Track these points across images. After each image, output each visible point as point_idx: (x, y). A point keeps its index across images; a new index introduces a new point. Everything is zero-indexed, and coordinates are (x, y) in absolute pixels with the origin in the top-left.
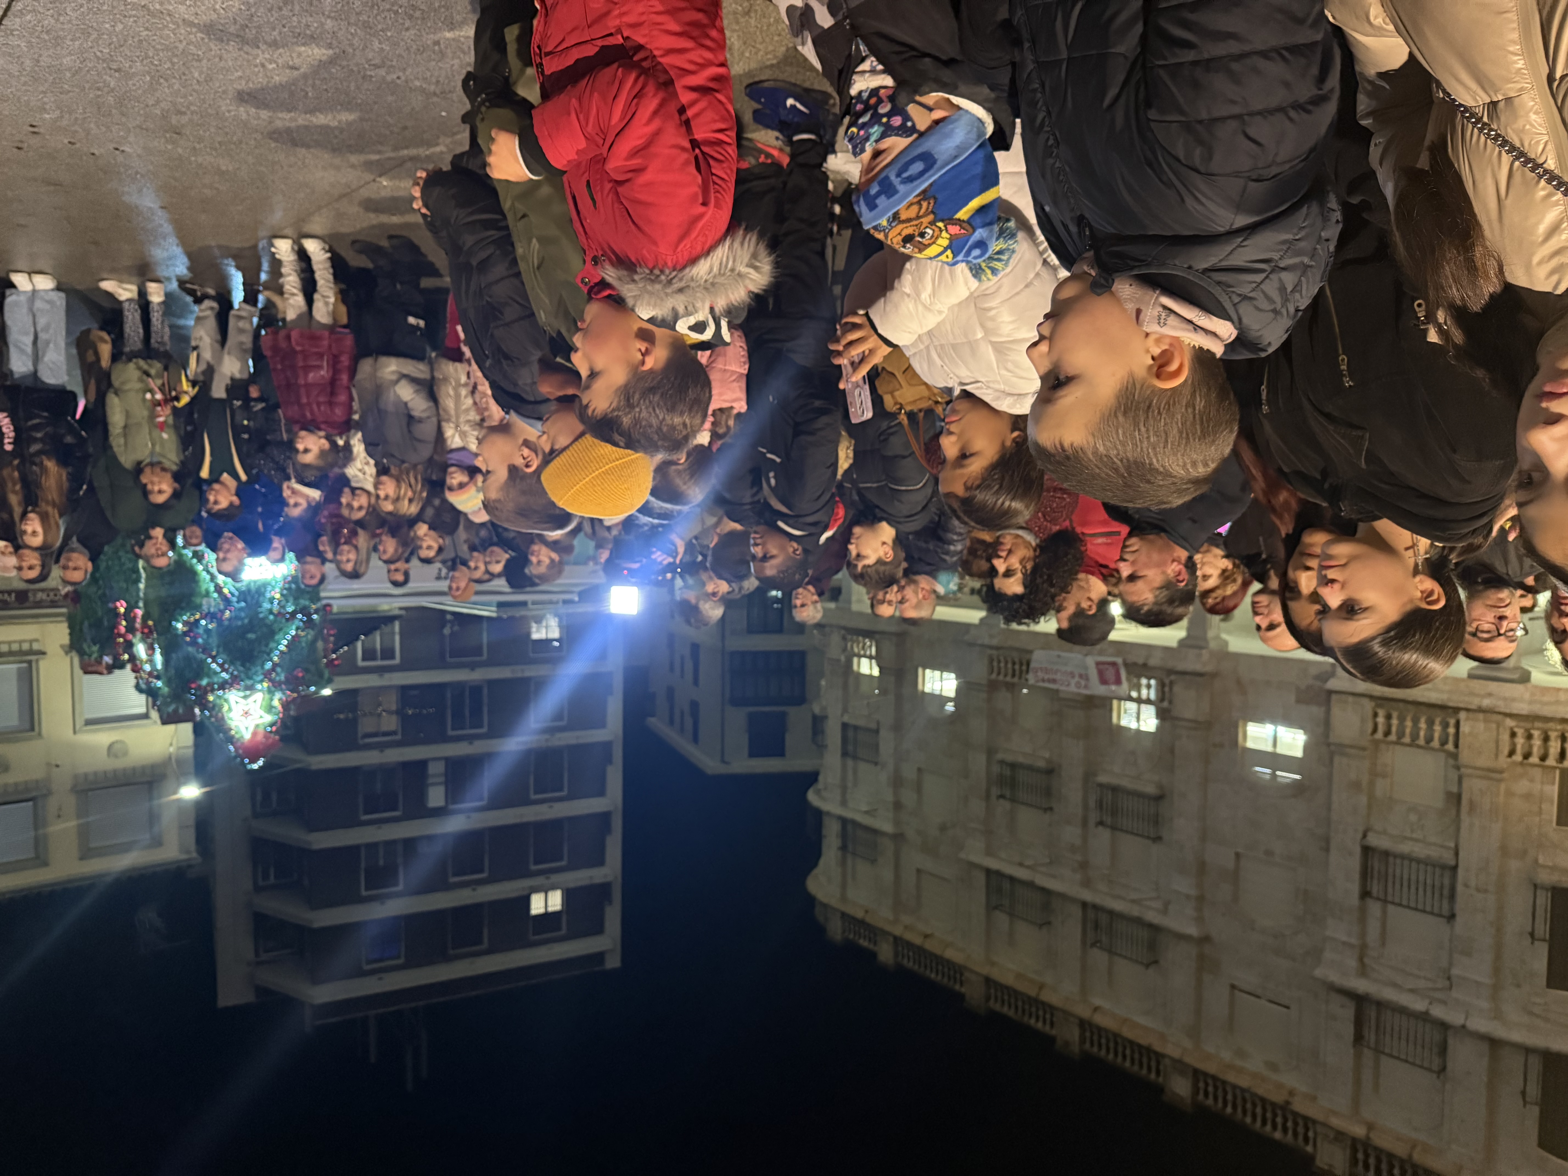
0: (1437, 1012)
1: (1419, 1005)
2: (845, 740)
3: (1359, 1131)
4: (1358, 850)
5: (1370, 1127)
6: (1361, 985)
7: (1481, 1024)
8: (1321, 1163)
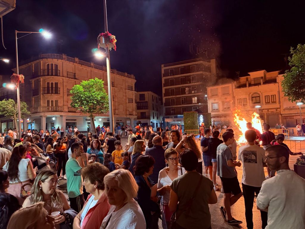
0: (68, 79)
1: (70, 79)
2: (132, 101)
3: (75, 64)
5: (73, 64)
6: (75, 80)
7: (64, 78)
8: (78, 59)
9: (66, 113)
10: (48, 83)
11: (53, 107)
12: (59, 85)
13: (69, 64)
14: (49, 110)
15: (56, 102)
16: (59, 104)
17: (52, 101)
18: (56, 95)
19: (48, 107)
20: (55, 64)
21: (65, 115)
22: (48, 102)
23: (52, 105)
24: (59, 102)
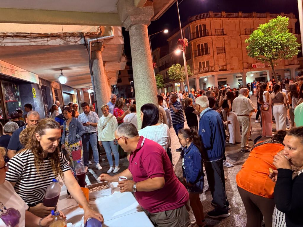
0: (217, 36)
1: (219, 36)
3: (222, 19)
4: (226, 52)
5: (221, 20)
6: (224, 36)
7: (213, 37)
8: (225, 12)
9: (217, 72)
10: (199, 45)
11: (204, 68)
12: (208, 45)
13: (217, 21)
14: (201, 71)
15: (207, 62)
16: (210, 64)
17: (204, 63)
18: (207, 55)
19: (200, 69)
20: (203, 25)
21: (217, 74)
22: (200, 63)
23: (204, 67)
24: (210, 62)
